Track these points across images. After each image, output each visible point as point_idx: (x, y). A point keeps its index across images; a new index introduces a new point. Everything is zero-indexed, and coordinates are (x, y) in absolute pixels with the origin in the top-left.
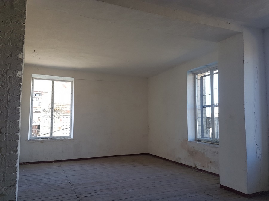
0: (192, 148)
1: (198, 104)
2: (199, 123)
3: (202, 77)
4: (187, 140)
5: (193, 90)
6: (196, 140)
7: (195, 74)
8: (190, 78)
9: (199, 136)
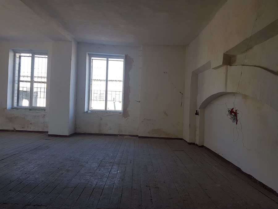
0: (11, 115)
1: (16, 78)
2: (16, 95)
3: (20, 57)
4: (6, 108)
5: (13, 66)
6: (13, 108)
7: (15, 52)
8: (11, 55)
9: (15, 105)
